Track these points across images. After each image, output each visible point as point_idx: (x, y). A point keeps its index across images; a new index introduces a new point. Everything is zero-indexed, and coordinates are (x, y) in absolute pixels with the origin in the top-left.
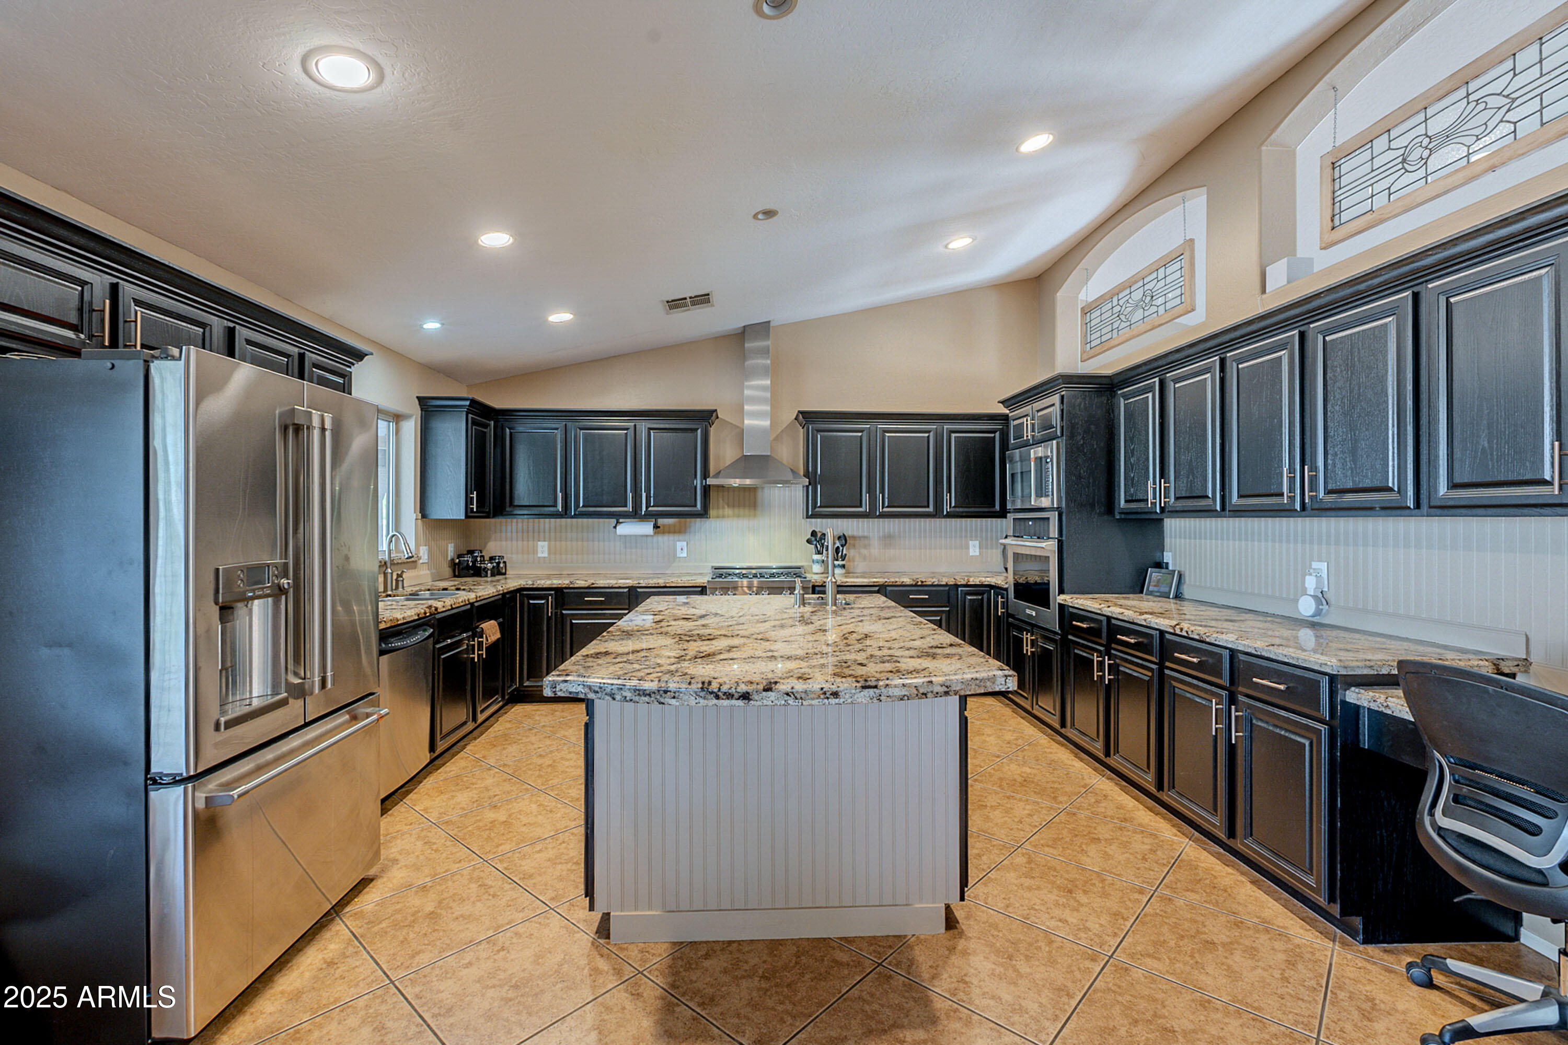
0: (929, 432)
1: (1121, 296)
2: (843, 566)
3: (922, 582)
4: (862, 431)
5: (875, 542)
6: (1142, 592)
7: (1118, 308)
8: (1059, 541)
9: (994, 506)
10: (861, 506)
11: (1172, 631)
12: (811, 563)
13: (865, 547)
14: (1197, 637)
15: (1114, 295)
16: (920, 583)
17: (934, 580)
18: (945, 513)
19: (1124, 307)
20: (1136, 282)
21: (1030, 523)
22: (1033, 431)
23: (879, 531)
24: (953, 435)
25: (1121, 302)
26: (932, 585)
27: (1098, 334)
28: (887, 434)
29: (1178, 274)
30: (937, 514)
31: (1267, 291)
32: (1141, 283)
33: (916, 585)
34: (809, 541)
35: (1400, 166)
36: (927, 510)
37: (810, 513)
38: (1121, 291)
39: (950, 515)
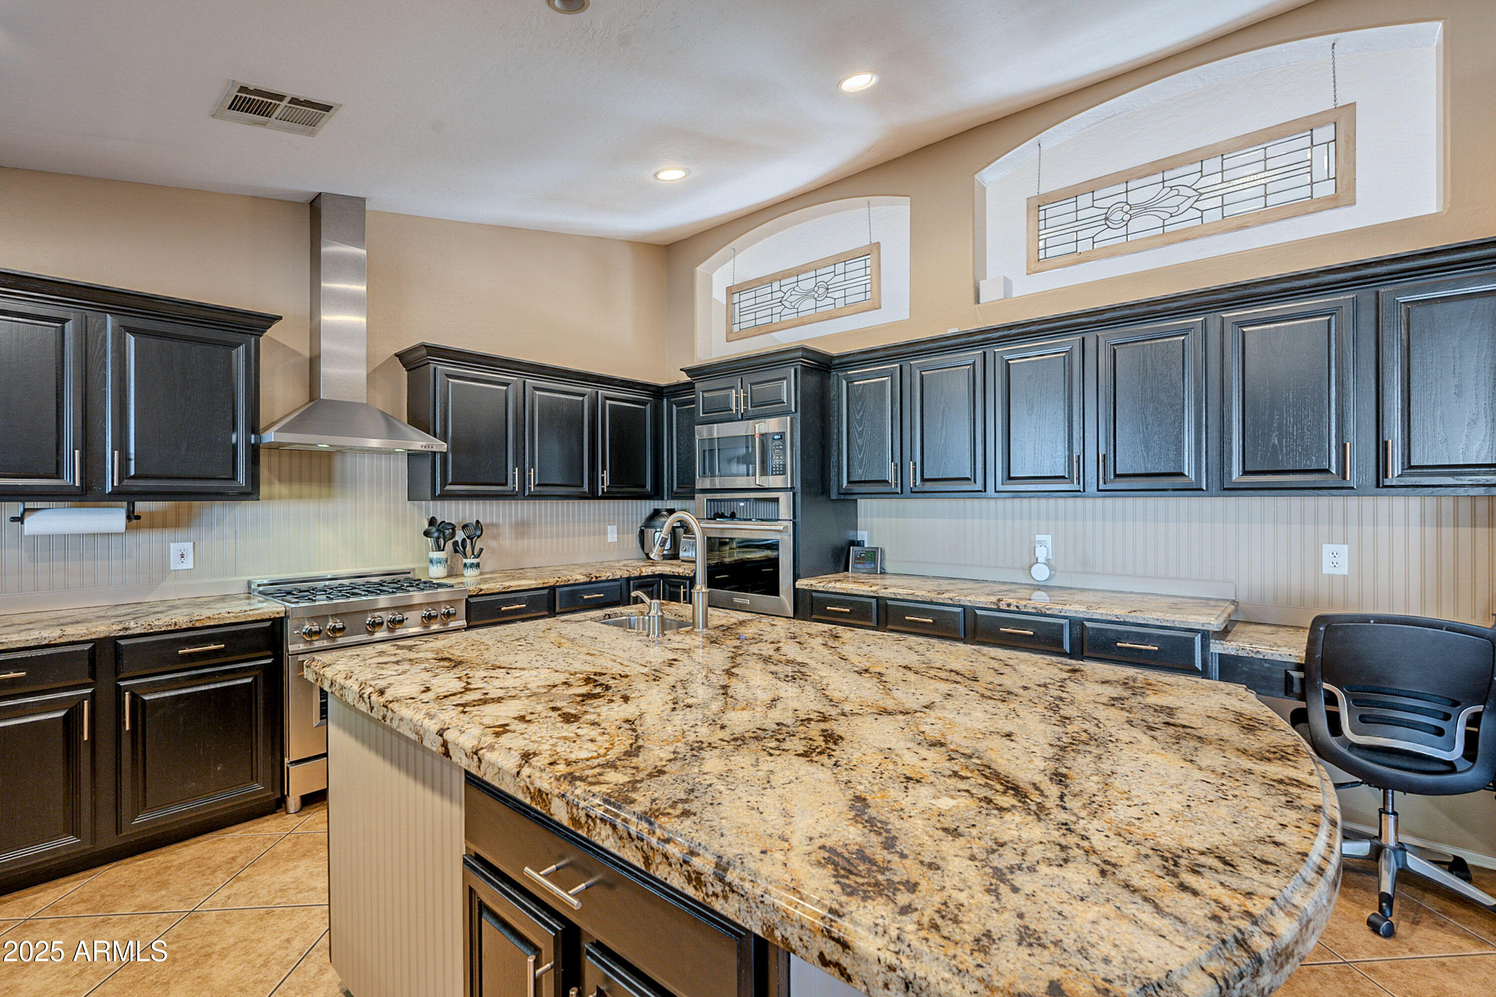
0: (583, 395)
1: (783, 282)
2: (478, 565)
3: (597, 577)
4: (507, 384)
5: (506, 531)
6: (847, 569)
7: (781, 294)
8: (794, 523)
9: (645, 486)
10: (506, 484)
11: (995, 607)
12: (427, 564)
13: (495, 537)
14: (1033, 611)
15: (776, 280)
16: (594, 580)
17: (608, 574)
18: (600, 493)
19: (788, 294)
20: (806, 272)
21: (742, 504)
22: (746, 404)
23: (510, 517)
24: (608, 402)
25: (784, 289)
26: (607, 581)
27: (752, 316)
28: (537, 393)
29: (862, 272)
30: (592, 495)
31: (981, 302)
32: (813, 274)
33: (590, 583)
34: (427, 534)
35: (1103, 222)
36: (581, 490)
37: (438, 492)
38: (784, 278)
39: (606, 496)
